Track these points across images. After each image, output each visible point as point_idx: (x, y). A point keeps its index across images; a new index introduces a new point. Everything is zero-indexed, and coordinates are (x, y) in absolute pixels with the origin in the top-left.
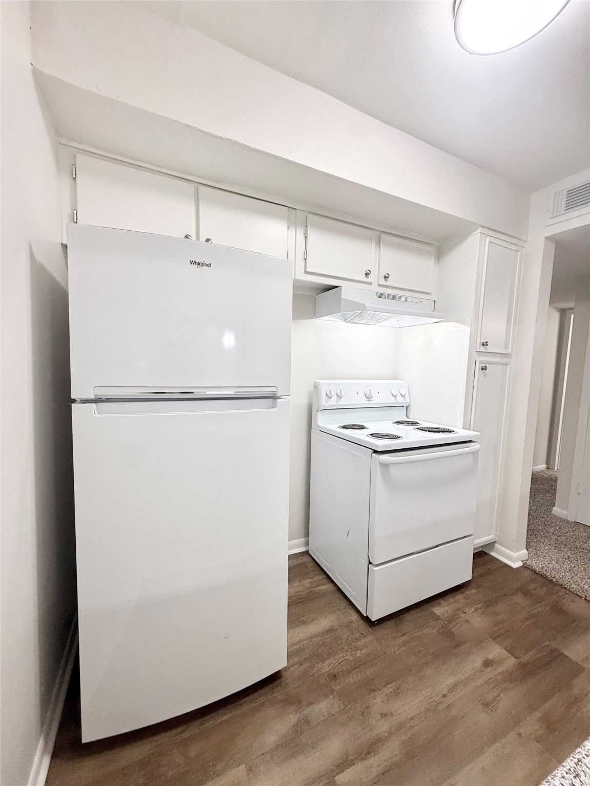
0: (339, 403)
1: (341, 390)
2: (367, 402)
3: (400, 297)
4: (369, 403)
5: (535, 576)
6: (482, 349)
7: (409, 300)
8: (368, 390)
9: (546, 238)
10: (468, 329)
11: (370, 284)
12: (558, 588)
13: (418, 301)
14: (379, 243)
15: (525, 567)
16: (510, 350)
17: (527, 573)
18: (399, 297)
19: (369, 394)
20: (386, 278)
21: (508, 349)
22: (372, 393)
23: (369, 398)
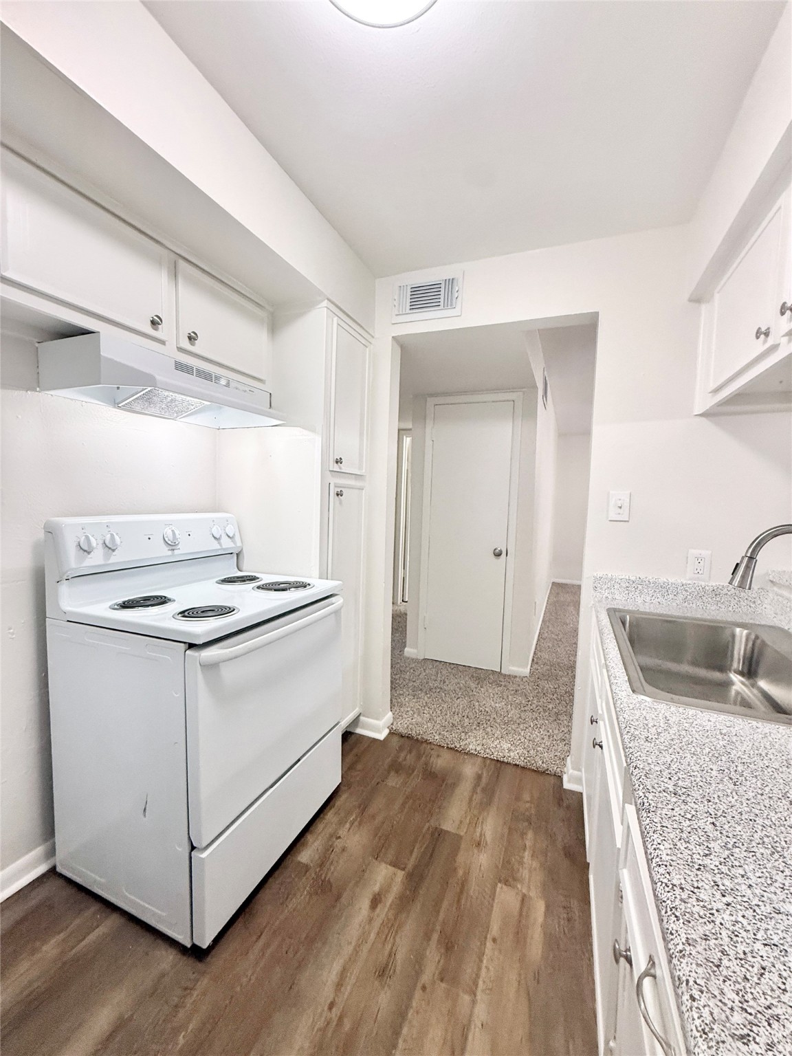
0: (110, 562)
1: (112, 535)
2: (170, 553)
3: (218, 378)
4: (173, 555)
5: (403, 739)
6: (336, 467)
7: (232, 384)
8: (170, 531)
9: (393, 337)
10: (318, 440)
11: (163, 343)
12: (424, 745)
13: (247, 389)
14: (174, 274)
15: (392, 733)
16: (364, 471)
17: (395, 741)
18: (216, 377)
19: (172, 540)
20: (192, 338)
21: (362, 470)
22: (178, 536)
23: (172, 546)
